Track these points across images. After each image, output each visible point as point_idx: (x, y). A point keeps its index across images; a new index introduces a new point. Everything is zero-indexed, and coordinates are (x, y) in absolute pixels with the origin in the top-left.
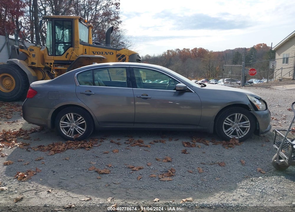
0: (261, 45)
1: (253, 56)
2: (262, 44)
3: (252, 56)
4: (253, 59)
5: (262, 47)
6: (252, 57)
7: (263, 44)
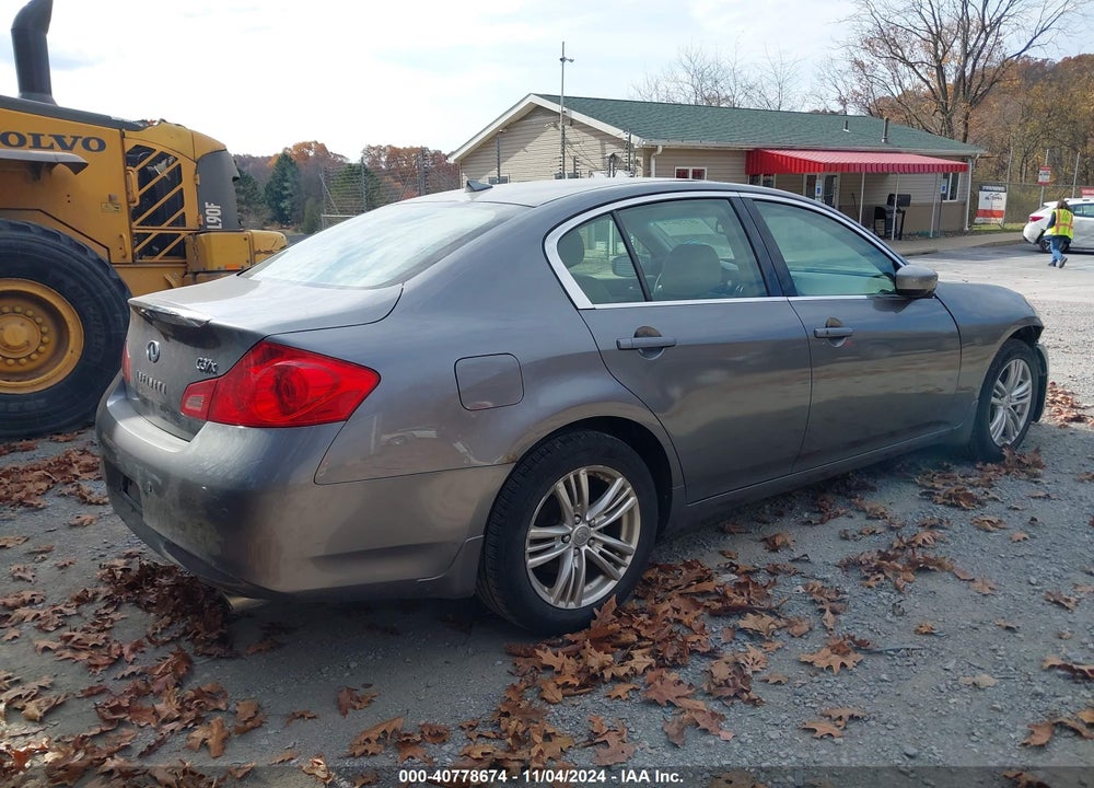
0: (308, 146)
1: (292, 187)
2: (310, 144)
3: (286, 184)
4: (291, 195)
5: (311, 154)
6: (285, 189)
7: (313, 145)
